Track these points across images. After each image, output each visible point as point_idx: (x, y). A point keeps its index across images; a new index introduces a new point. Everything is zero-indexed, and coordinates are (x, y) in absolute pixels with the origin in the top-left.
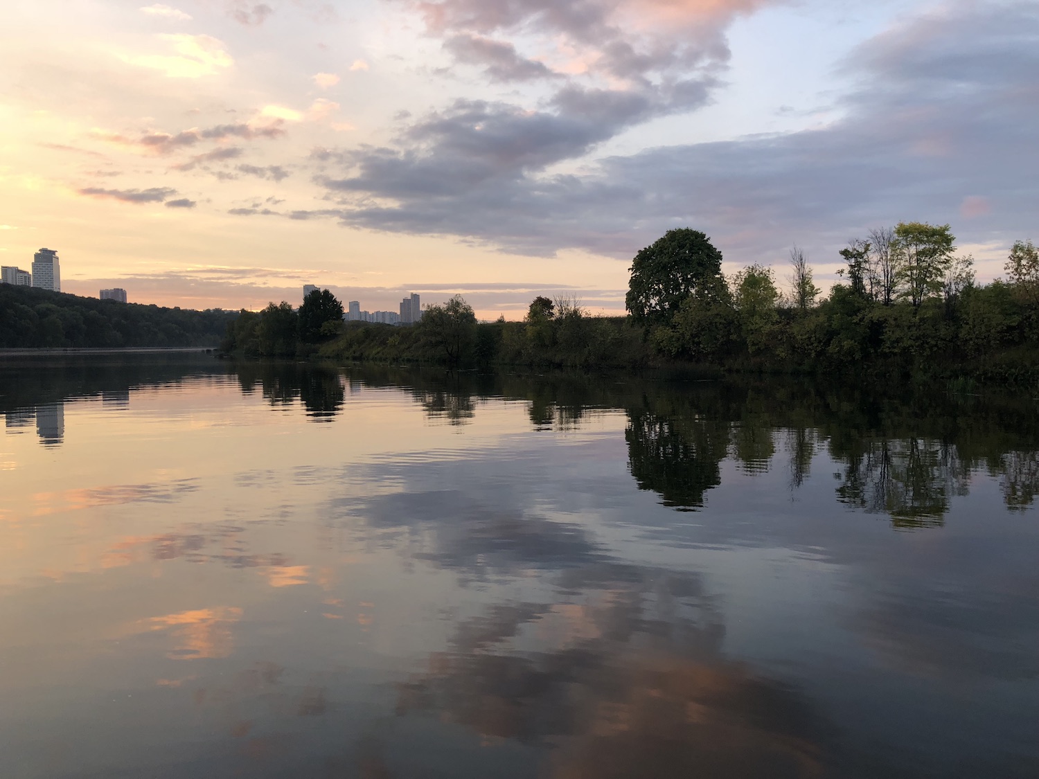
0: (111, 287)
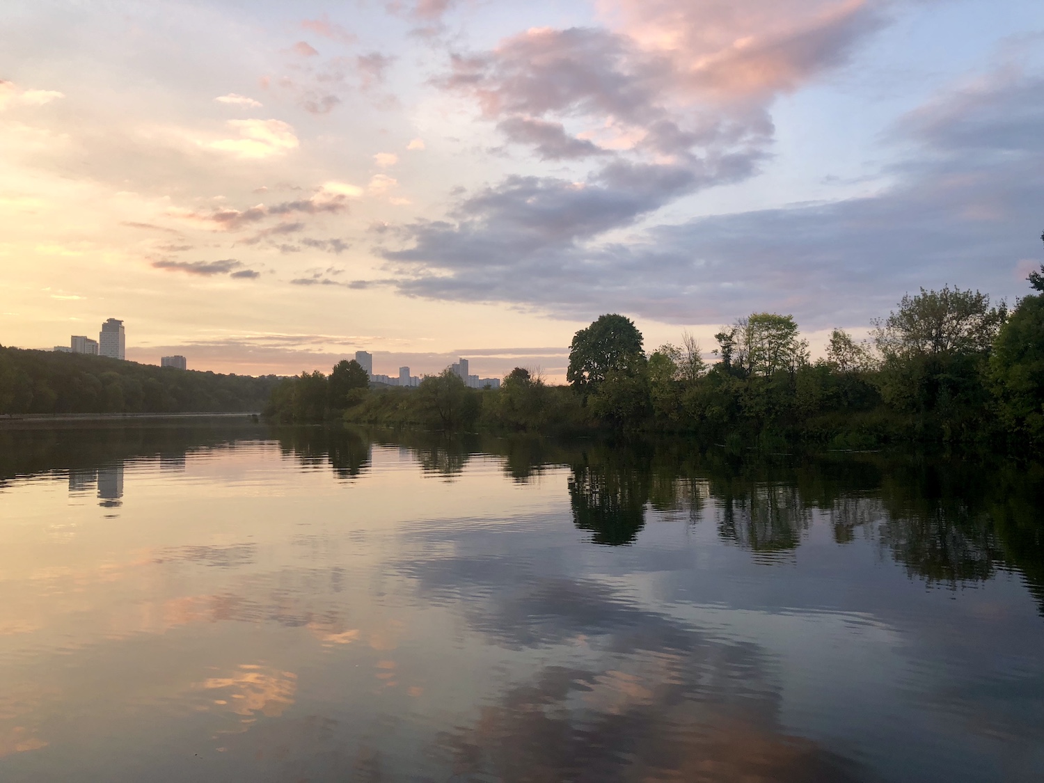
0: (172, 355)
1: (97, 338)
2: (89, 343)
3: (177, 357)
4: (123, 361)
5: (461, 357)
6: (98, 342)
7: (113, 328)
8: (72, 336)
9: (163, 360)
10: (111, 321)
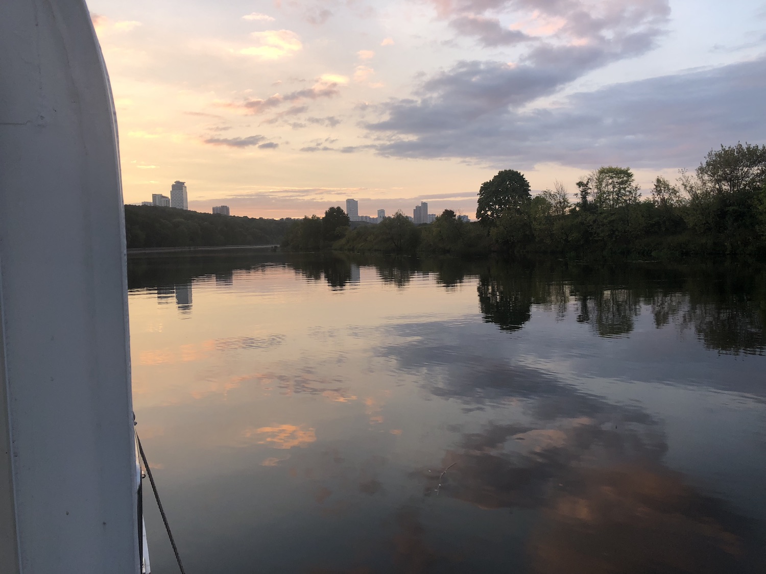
0: (219, 205)
1: (168, 195)
2: (164, 199)
3: (223, 207)
4: (187, 211)
5: (422, 200)
6: (170, 198)
7: (179, 187)
8: (153, 195)
9: (214, 209)
10: (178, 182)
